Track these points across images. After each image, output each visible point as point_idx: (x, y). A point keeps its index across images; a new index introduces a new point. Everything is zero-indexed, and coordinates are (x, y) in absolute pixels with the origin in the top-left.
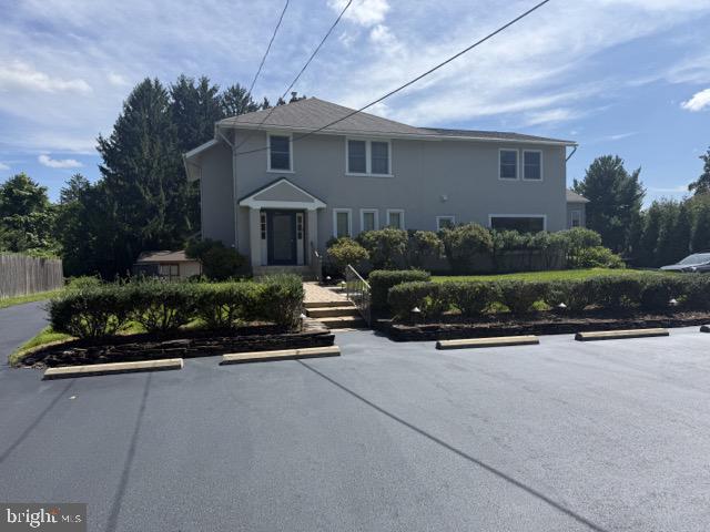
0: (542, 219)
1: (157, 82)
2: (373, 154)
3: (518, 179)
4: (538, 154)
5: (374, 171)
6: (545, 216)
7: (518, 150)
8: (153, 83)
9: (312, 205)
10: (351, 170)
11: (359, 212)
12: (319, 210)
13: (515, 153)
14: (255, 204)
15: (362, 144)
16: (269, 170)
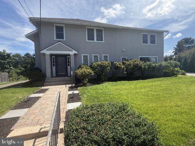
2: (97, 34)
5: (97, 40)
6: (157, 57)
7: (148, 34)
9: (72, 53)
10: (88, 39)
11: (92, 56)
12: (75, 55)
14: (47, 52)
15: (93, 30)
16: (55, 39)
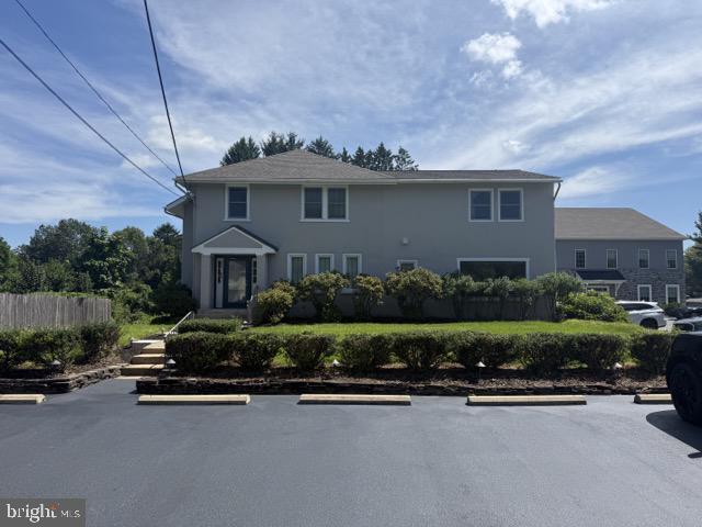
0: (524, 263)
1: (250, 140)
2: (330, 200)
3: (492, 220)
4: (518, 193)
5: (330, 217)
6: (527, 260)
7: (492, 190)
8: (247, 142)
9: (262, 251)
10: (307, 216)
11: (314, 257)
12: (268, 256)
13: (488, 194)
14: (205, 251)
15: (318, 191)
16: (226, 218)
